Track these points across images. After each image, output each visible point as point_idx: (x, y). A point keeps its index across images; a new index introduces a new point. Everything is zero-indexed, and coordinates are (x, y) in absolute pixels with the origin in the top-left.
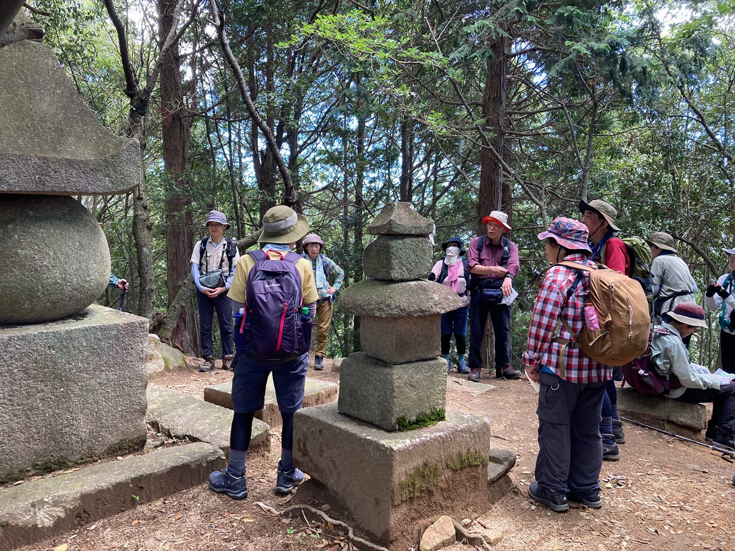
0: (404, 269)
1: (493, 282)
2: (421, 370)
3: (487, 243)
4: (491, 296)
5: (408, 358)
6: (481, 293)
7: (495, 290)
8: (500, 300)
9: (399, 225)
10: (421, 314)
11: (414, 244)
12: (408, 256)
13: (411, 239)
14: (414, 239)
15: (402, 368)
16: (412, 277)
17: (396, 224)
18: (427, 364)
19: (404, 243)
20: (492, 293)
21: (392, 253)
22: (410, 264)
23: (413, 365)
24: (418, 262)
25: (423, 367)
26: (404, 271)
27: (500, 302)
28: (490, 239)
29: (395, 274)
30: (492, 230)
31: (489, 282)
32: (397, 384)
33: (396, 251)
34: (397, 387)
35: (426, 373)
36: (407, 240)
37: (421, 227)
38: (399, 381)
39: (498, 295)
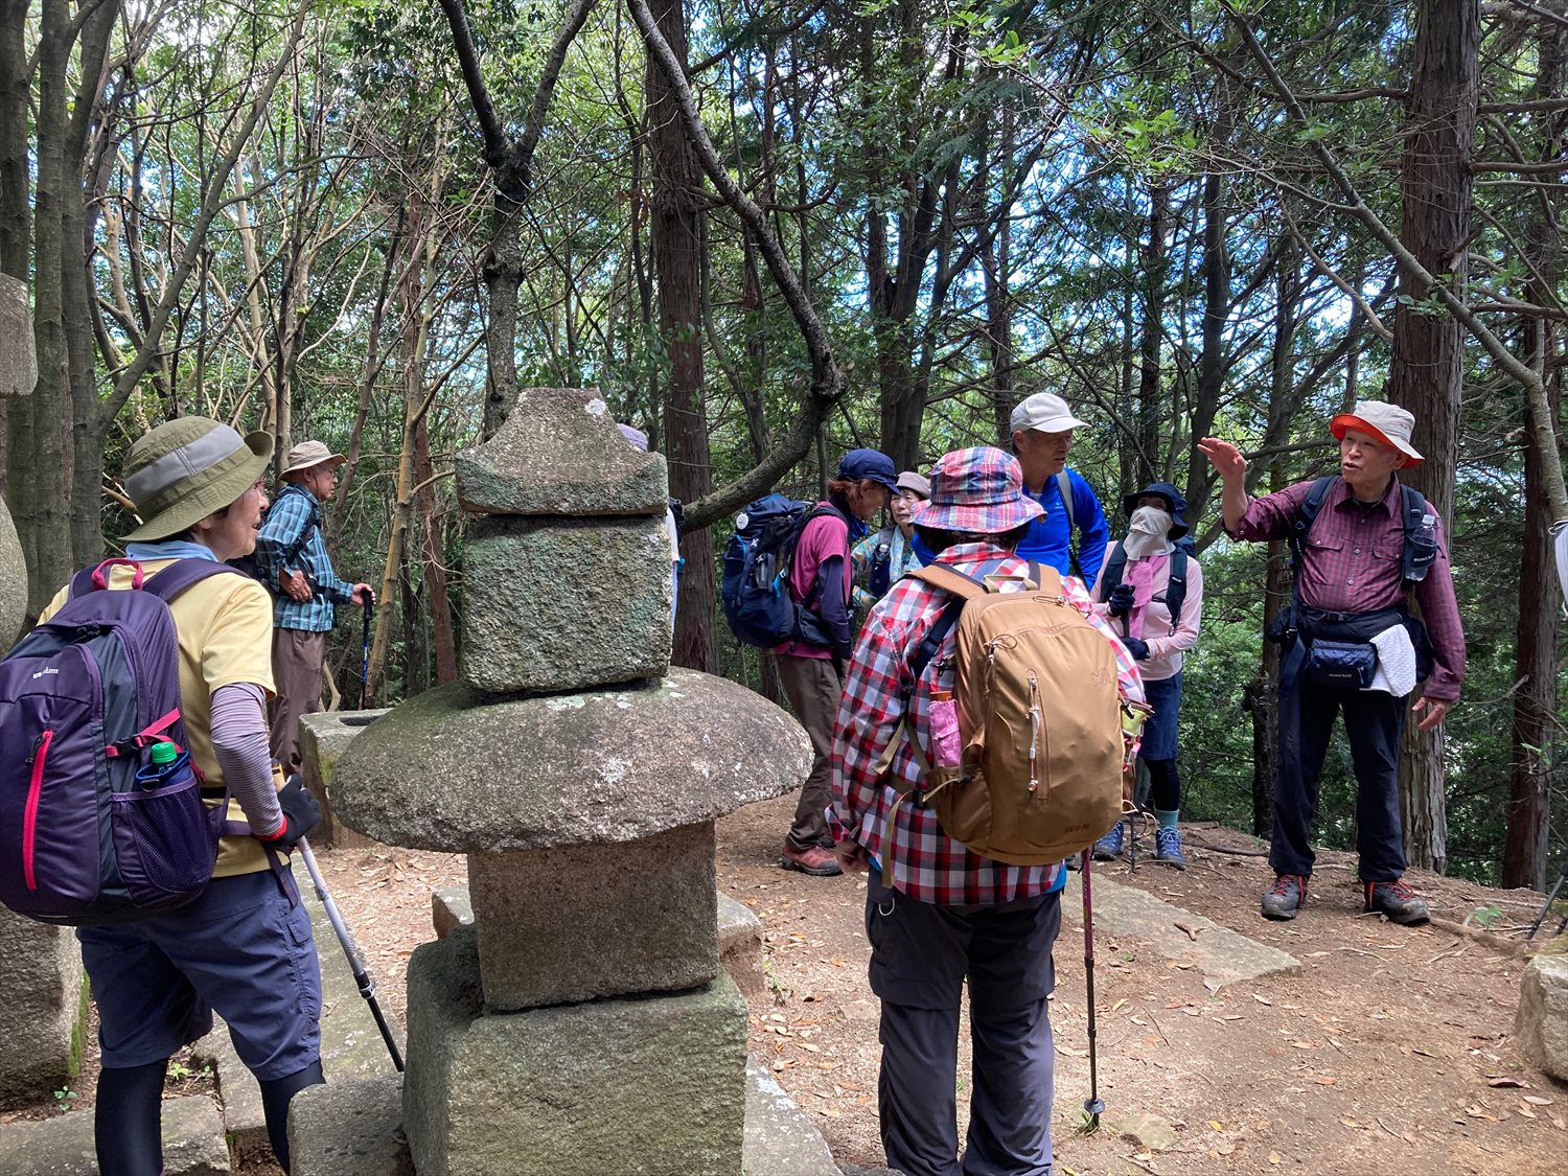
0: (531, 646)
1: (1345, 622)
2: (600, 1043)
3: (1337, 502)
4: (1334, 665)
5: (550, 988)
6: (1308, 654)
7: (1351, 645)
8: (1369, 677)
9: (493, 477)
10: (520, 843)
11: (574, 549)
12: (545, 599)
13: (563, 532)
14: (575, 534)
15: (503, 1032)
16: (573, 678)
17: (477, 474)
18: (637, 1016)
19: (526, 548)
20: (1339, 654)
21: (471, 589)
22: (560, 629)
23: (566, 1018)
24: (596, 619)
25: (608, 1030)
26: (531, 657)
27: (1369, 684)
28: (1349, 486)
29: (484, 669)
30: (1353, 457)
31: (1333, 621)
32: (465, 1098)
33: (485, 579)
34: (461, 1110)
35: (626, 1051)
36: (542, 538)
37: (600, 487)
38: (478, 1085)
39: (1358, 664)
